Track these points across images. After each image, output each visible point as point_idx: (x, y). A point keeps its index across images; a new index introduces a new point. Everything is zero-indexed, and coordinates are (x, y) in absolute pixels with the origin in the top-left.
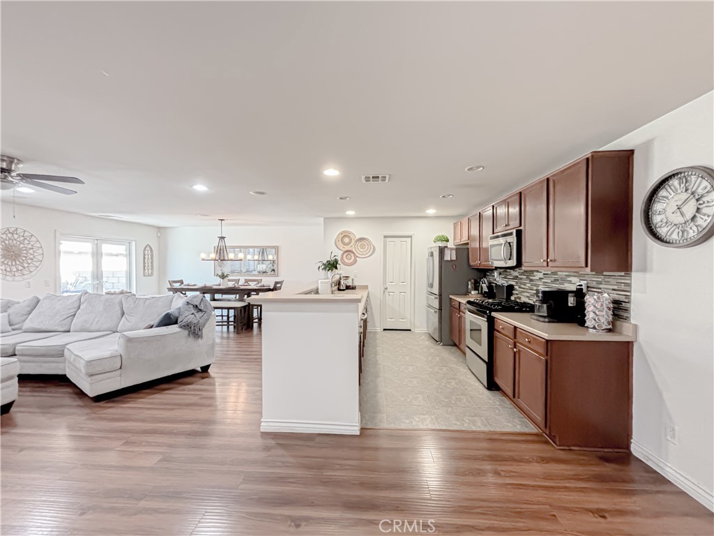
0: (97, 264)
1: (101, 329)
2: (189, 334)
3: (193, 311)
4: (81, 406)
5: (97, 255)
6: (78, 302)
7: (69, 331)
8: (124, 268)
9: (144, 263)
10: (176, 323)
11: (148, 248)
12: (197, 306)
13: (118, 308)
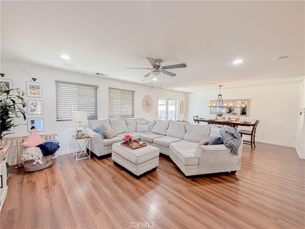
0: (167, 108)
1: (177, 137)
2: (231, 151)
3: (232, 138)
4: (180, 178)
5: (167, 104)
6: (168, 123)
7: (166, 136)
8: (174, 109)
9: (181, 108)
10: (222, 143)
11: (182, 102)
12: (233, 134)
13: (184, 129)
